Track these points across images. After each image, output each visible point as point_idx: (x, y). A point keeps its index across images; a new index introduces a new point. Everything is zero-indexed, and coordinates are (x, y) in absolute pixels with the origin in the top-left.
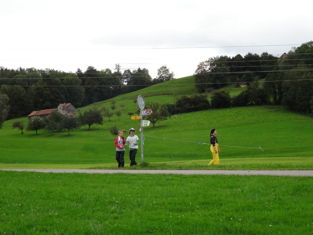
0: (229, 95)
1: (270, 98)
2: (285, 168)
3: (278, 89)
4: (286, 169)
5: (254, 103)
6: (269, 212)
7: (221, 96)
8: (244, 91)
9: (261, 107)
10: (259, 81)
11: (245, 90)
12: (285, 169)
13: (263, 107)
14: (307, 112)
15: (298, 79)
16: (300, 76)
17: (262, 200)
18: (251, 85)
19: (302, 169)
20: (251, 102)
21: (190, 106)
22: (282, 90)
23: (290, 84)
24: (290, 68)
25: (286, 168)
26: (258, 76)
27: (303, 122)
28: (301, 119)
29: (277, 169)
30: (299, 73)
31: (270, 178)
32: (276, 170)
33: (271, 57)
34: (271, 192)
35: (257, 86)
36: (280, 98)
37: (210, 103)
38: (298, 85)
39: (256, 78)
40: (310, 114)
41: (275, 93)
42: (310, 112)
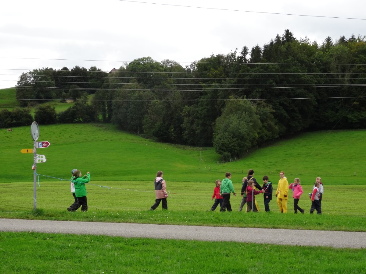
0: (54, 111)
1: (98, 115)
3: (107, 106)
5: (82, 120)
7: (46, 111)
9: (89, 124)
10: (88, 97)
11: (72, 106)
13: (92, 125)
14: (139, 132)
16: (133, 93)
20: (78, 119)
21: (11, 121)
22: (112, 107)
24: (121, 86)
27: (135, 143)
28: (133, 140)
35: (85, 102)
36: (110, 117)
37: (34, 118)
39: (85, 93)
40: (141, 134)
41: (104, 110)
42: (142, 132)
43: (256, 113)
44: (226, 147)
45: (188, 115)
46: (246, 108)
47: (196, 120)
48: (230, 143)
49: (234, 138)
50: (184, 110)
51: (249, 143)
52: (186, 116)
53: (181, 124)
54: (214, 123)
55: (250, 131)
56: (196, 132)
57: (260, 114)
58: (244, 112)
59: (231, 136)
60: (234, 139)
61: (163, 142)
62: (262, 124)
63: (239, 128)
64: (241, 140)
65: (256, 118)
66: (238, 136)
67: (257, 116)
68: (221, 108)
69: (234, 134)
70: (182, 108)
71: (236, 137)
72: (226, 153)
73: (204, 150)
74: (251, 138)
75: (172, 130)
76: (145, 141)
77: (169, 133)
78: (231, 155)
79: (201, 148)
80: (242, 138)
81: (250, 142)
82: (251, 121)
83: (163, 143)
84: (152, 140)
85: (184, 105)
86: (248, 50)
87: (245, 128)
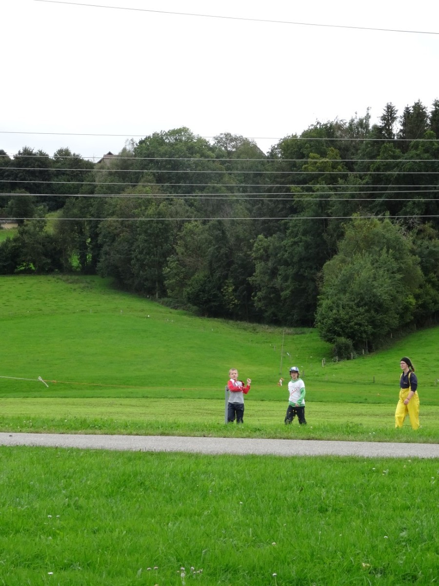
1: (70, 256)
2: (96, 428)
3: (91, 237)
4: (99, 431)
5: (33, 268)
6: (50, 538)
8: (11, 239)
9: (50, 277)
10: (47, 215)
11: (12, 237)
12: (97, 431)
13: (55, 279)
14: (157, 294)
15: (138, 216)
16: (143, 208)
17: (36, 508)
18: (26, 225)
19: (135, 433)
20: (25, 266)
22: (100, 239)
23: (119, 228)
24: (121, 190)
25: (100, 428)
26: (44, 203)
27: (147, 317)
28: (142, 311)
29: (77, 431)
30: (140, 201)
31: (59, 453)
32: (75, 434)
33: (77, 161)
34: (58, 487)
35: (42, 228)
36: (95, 260)
38: (138, 229)
39: (39, 208)
40: (162, 299)
41: (83, 247)
42: (163, 293)
43: (413, 252)
44: (342, 327)
45: (265, 258)
46: (388, 240)
47: (282, 268)
48: (351, 318)
49: (362, 306)
50: (255, 245)
51: (395, 318)
52: (261, 258)
53: (248, 277)
54: (319, 274)
55: (398, 292)
56: (282, 294)
57: (421, 255)
58: (385, 249)
59: (356, 302)
60: (361, 310)
61: (209, 316)
62: (426, 275)
63: (373, 286)
64: (377, 311)
65: (411, 262)
66: (371, 301)
67: (414, 257)
68: (337, 241)
69: (362, 299)
70: (251, 241)
71: (365, 305)
72: (343, 340)
73: (297, 334)
74: (399, 308)
75: (231, 289)
76: (170, 315)
77: (224, 296)
78: (354, 345)
79: (291, 330)
80: (378, 307)
81: (396, 316)
82: (400, 270)
83: (209, 319)
84: (185, 312)
85: (257, 235)
86: (397, 111)
87: (386, 285)
